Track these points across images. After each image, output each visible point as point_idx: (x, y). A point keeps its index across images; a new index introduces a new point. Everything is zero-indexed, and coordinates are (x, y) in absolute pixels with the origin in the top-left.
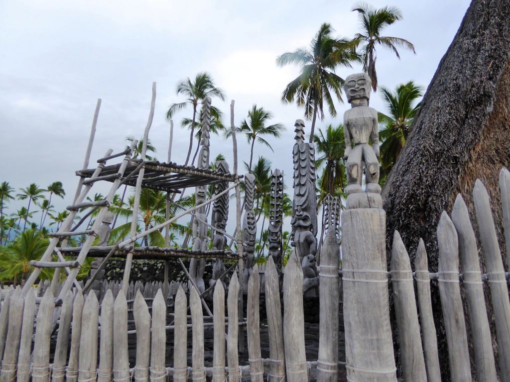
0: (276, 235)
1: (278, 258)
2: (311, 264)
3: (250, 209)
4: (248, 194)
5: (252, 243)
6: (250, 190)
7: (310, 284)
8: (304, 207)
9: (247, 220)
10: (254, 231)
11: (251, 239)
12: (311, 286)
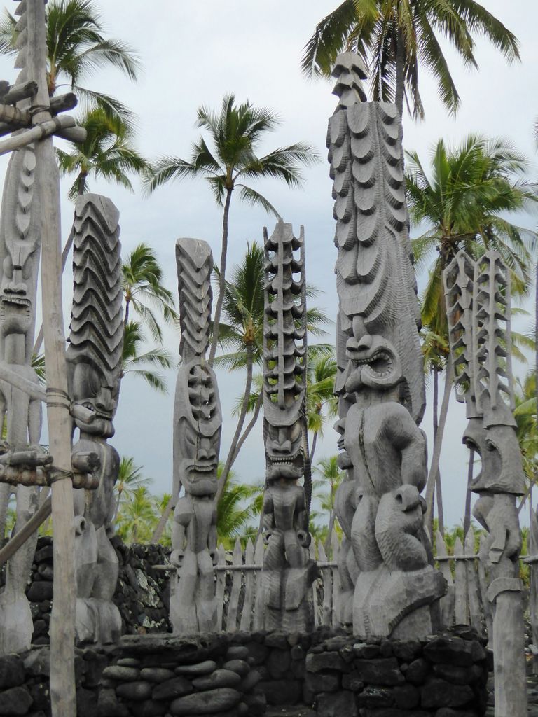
0: (288, 437)
1: (296, 513)
2: (409, 520)
3: (198, 354)
4: (189, 303)
5: (207, 464)
6: (194, 290)
7: (410, 593)
8: (371, 318)
9: (188, 391)
10: (213, 425)
11: (204, 453)
12: (415, 599)
